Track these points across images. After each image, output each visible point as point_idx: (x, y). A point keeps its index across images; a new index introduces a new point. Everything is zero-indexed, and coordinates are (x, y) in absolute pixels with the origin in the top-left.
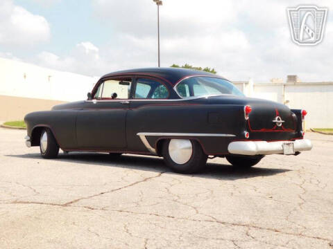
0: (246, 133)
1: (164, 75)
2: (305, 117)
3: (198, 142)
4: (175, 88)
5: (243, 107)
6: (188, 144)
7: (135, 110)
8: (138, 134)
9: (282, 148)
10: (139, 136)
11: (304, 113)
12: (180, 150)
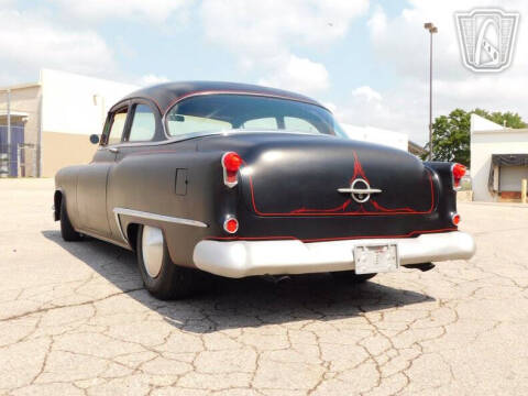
0: (230, 218)
8: (114, 210)
11: (459, 172)
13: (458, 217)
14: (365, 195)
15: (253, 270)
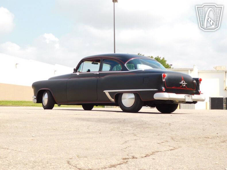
0: (163, 88)
1: (119, 58)
2: (201, 82)
3: (138, 94)
4: (125, 65)
5: (162, 74)
6: (133, 96)
7: (103, 78)
8: (104, 91)
9: (184, 98)
10: (105, 92)
11: (201, 80)
12: (128, 99)
13: (200, 92)
14: (184, 84)
15: (170, 98)
